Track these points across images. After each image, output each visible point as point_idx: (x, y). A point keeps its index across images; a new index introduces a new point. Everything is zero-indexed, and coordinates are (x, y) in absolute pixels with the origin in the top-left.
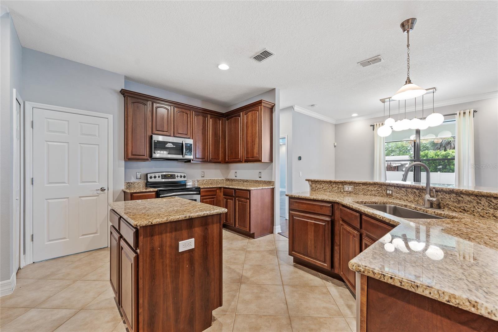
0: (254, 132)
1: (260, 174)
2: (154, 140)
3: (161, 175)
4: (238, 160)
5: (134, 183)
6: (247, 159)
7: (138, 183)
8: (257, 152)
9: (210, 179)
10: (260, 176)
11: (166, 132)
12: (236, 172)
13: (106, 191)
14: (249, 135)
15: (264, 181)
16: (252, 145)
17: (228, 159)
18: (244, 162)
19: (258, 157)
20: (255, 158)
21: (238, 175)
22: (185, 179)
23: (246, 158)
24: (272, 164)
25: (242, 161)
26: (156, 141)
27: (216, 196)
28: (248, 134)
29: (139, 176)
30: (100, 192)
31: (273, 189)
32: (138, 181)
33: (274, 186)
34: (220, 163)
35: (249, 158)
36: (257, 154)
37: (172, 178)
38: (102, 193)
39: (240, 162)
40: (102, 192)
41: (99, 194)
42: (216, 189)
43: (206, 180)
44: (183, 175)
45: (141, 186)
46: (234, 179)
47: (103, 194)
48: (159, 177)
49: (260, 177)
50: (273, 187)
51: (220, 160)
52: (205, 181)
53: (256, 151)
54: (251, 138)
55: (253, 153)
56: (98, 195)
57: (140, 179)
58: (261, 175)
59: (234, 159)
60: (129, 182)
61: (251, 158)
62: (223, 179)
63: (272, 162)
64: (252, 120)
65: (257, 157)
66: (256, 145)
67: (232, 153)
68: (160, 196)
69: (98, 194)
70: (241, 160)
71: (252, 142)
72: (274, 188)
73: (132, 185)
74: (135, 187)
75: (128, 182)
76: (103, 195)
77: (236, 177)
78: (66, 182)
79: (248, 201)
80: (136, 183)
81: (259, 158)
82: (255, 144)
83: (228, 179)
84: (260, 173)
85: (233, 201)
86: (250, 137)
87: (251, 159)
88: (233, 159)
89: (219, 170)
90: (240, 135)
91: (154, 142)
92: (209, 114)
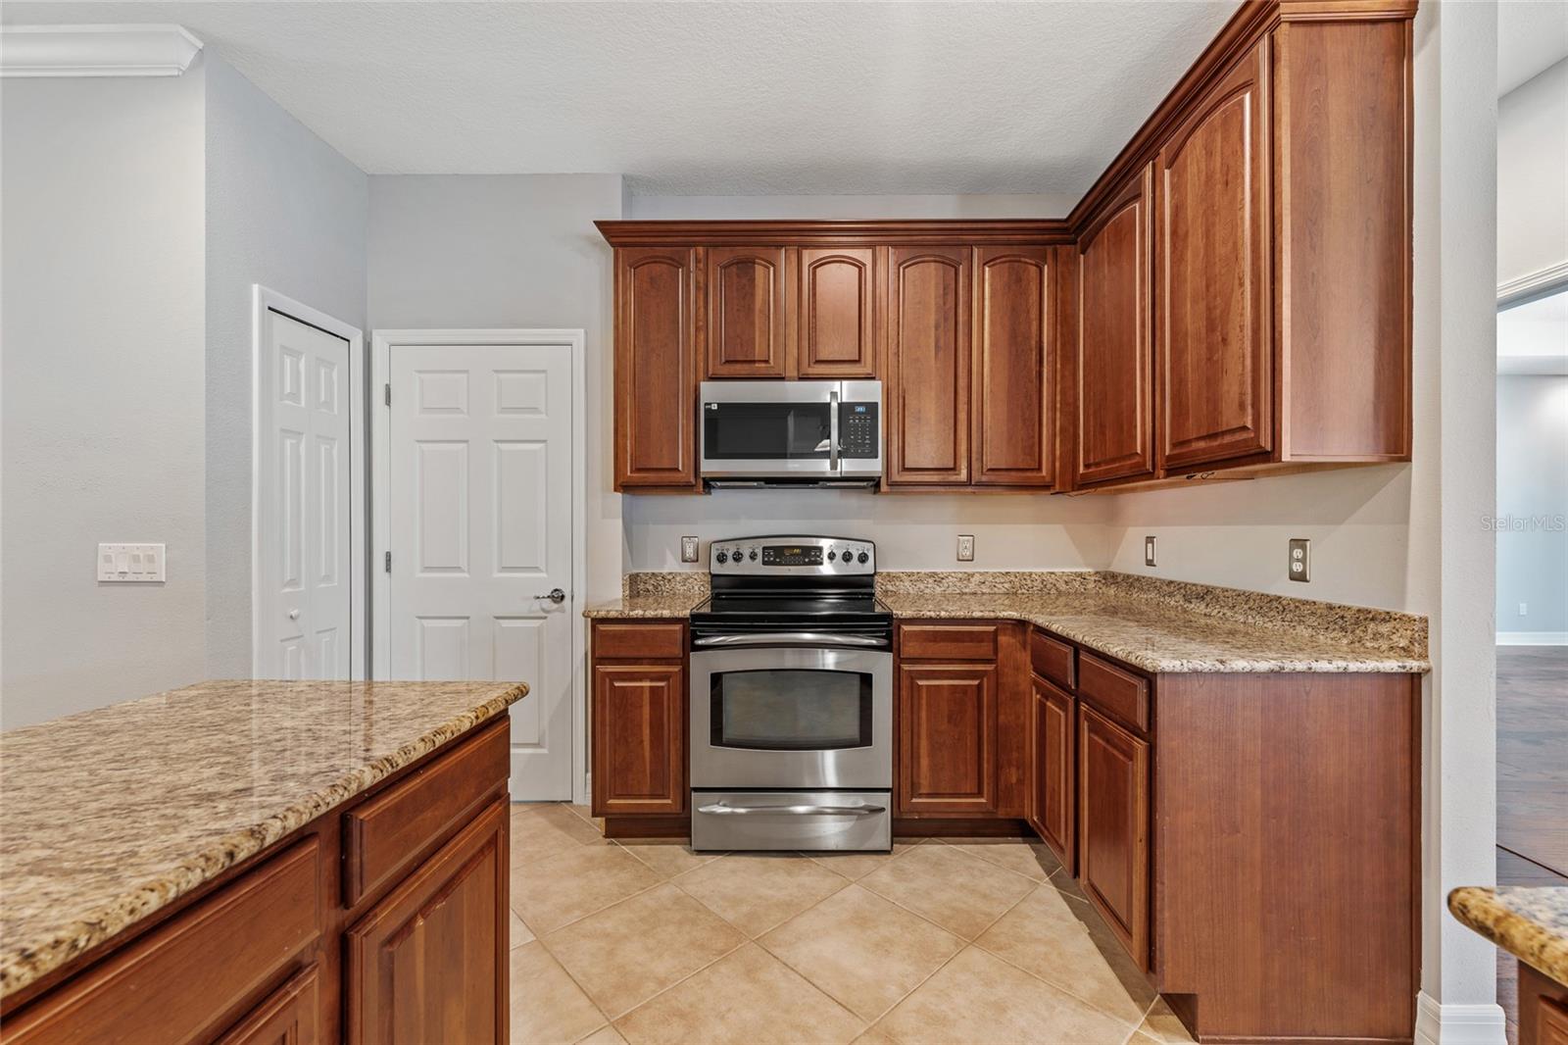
0: (1221, 250)
1: (1298, 553)
2: (706, 404)
3: (764, 548)
4: (1132, 467)
5: (670, 577)
6: (1176, 452)
7: (686, 579)
8: (1242, 394)
9: (1004, 571)
10: (1297, 567)
11: (763, 365)
12: (1150, 540)
13: (567, 601)
14: (1192, 282)
15: (1330, 607)
16: (1211, 349)
17: (1087, 466)
18: (1162, 473)
19: (1249, 425)
20: (1228, 439)
21: (1159, 553)
22: (868, 568)
23: (1174, 445)
24: (1403, 474)
25: (1154, 467)
26: (715, 407)
27: (990, 667)
28: (1185, 281)
29: (690, 552)
30: (548, 604)
31: (1414, 680)
32: (687, 569)
33: (1424, 656)
34: (1045, 487)
35: (1189, 441)
36: (1242, 406)
37: (805, 564)
38: (554, 611)
39: (1141, 474)
40: (555, 606)
41: (548, 612)
42: (992, 628)
43: (981, 574)
44: (856, 549)
45: (696, 588)
46: (1138, 579)
47: (557, 614)
48: (753, 557)
49: (1301, 577)
50: (1414, 665)
51: (1044, 473)
52: (977, 578)
53: (1235, 389)
54: (1202, 306)
55: (1214, 403)
56: (544, 615)
57: (693, 561)
58: (1303, 561)
59: (1113, 460)
60: (656, 571)
61: (1202, 444)
62: (1080, 575)
63: (1408, 459)
64: (1209, 178)
65: (1244, 428)
66: (1234, 346)
67: (1102, 426)
68: (700, 642)
69: (544, 610)
70: (1144, 464)
71: (1211, 327)
72: (1428, 671)
73: (665, 585)
74: (674, 594)
75: (653, 574)
76: (558, 617)
77: (1150, 563)
78: (463, 564)
79: (1140, 746)
80: (678, 579)
81: (1257, 436)
82: (1224, 340)
83: (1114, 576)
84: (1299, 543)
85: (1066, 716)
86: (1195, 302)
87: (1203, 450)
88: (1107, 462)
89: (1059, 527)
90: (1143, 310)
91: (706, 411)
92: (978, 244)
